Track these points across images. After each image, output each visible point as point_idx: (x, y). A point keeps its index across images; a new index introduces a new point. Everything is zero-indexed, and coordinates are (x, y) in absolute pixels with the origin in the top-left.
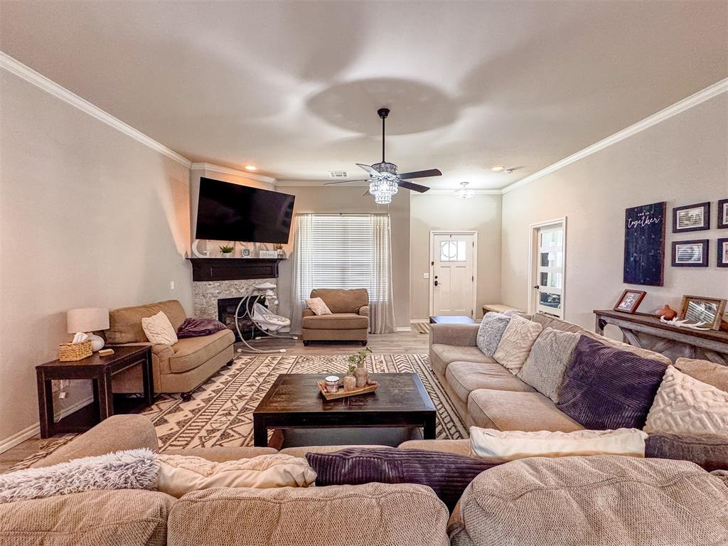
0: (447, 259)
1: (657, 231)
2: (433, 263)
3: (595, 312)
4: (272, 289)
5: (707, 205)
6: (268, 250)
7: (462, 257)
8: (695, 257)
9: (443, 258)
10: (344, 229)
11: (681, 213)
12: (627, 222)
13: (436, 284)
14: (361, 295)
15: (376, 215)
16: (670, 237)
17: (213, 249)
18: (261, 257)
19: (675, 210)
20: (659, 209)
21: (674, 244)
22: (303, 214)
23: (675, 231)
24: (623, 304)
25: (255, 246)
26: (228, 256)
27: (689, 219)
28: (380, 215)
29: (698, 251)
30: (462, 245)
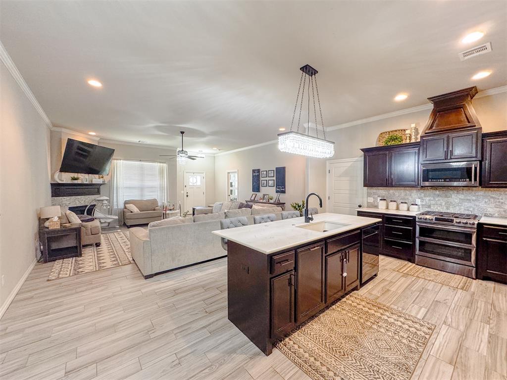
0: (192, 184)
1: (258, 177)
2: (186, 186)
3: (245, 201)
4: (107, 200)
5: (266, 171)
6: (95, 178)
7: (199, 183)
8: (265, 184)
9: (190, 184)
10: (142, 168)
12: (253, 173)
13: (187, 196)
14: (154, 202)
15: (160, 162)
16: (261, 179)
17: (66, 178)
18: (93, 183)
19: (262, 171)
20: (259, 171)
22: (117, 159)
25: (89, 176)
26: (76, 182)
27: (264, 174)
28: (162, 163)
29: (265, 182)
30: (199, 178)
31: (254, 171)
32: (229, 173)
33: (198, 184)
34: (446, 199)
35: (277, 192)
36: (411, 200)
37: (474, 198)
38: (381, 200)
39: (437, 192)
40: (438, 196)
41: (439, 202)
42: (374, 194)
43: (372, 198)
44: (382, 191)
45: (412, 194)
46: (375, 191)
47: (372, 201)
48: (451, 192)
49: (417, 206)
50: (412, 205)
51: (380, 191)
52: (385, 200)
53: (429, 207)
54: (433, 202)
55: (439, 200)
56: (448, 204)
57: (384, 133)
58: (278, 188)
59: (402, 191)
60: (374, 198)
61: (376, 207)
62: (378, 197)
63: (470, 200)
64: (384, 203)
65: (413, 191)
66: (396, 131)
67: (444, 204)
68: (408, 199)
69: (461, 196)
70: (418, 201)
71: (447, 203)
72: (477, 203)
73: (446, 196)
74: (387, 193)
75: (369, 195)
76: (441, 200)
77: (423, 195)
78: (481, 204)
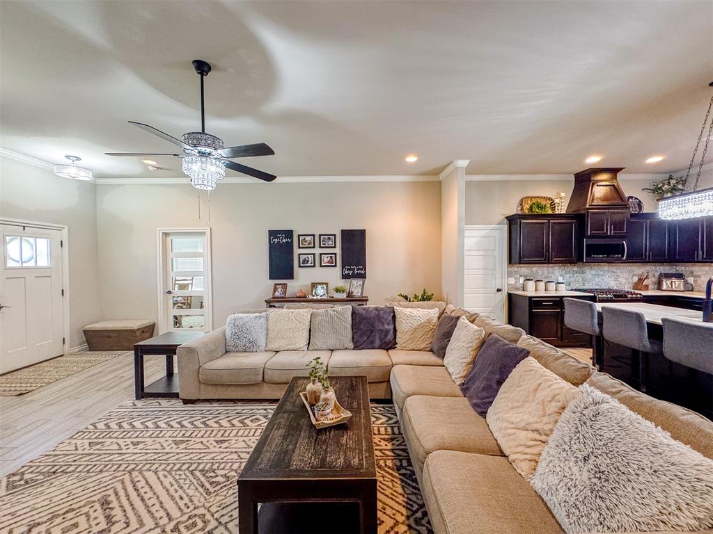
0: (17, 265)
1: (289, 246)
3: (266, 301)
5: (314, 235)
8: (310, 262)
9: (12, 264)
11: (302, 238)
12: (270, 239)
16: (297, 251)
19: (299, 236)
20: (289, 234)
21: (299, 255)
23: (299, 247)
24: (277, 293)
27: (306, 242)
29: (311, 258)
30: (42, 244)
31: (273, 234)
32: (166, 234)
33: (39, 264)
35: (345, 277)
36: (555, 278)
37: (602, 273)
38: (527, 280)
39: (576, 269)
40: (577, 272)
41: (577, 279)
42: (516, 272)
43: (513, 279)
45: (555, 272)
46: (516, 269)
47: (513, 283)
51: (523, 269)
52: (532, 280)
53: (569, 284)
54: (572, 279)
55: (577, 276)
58: (348, 270)
59: (545, 268)
60: (515, 278)
61: (519, 289)
62: (521, 276)
64: (531, 283)
66: (540, 198)
68: (552, 277)
69: (593, 272)
70: (561, 279)
72: (604, 278)
73: (583, 273)
74: (529, 271)
75: (510, 274)
76: (579, 277)
77: (564, 271)
78: (606, 279)
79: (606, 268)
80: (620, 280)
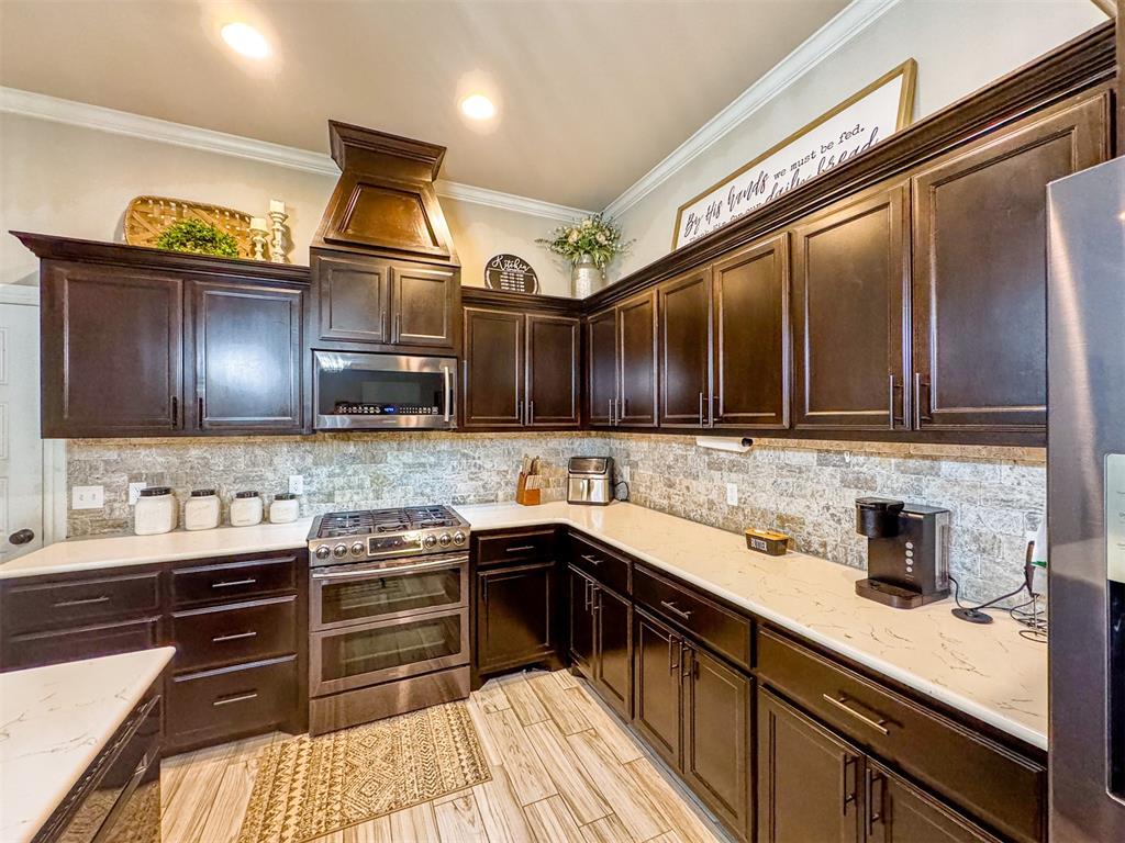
34: (373, 468)
36: (270, 482)
37: (432, 460)
38: (146, 493)
39: (351, 448)
40: (354, 458)
41: (355, 480)
42: (111, 467)
43: (97, 491)
44: (153, 456)
45: (276, 460)
46: (113, 455)
47: (98, 504)
48: (385, 446)
49: (294, 503)
50: (279, 498)
51: (143, 452)
52: (167, 491)
53: (330, 497)
54: (339, 482)
55: (356, 473)
56: (379, 483)
57: (156, 201)
59: (239, 451)
60: (107, 487)
61: (124, 527)
62: (135, 478)
63: (423, 465)
64: (163, 505)
65: (277, 447)
66: (209, 209)
67: (367, 483)
68: (261, 478)
69: (408, 457)
70: (297, 484)
71: (375, 479)
72: (439, 473)
73: (373, 460)
74: (174, 460)
75: (78, 475)
76: (362, 473)
77: (310, 459)
78: (446, 475)
79: (444, 446)
80: (485, 475)
